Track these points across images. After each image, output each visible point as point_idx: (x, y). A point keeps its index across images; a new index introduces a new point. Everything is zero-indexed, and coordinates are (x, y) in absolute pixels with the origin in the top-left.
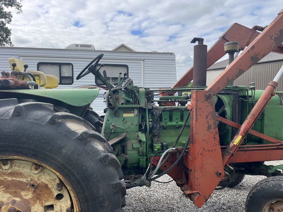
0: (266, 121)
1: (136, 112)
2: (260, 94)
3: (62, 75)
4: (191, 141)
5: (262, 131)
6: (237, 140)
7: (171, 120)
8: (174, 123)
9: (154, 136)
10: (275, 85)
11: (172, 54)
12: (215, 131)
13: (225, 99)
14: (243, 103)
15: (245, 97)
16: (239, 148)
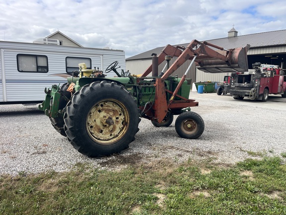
0: (182, 91)
1: (132, 87)
2: (180, 80)
3: (39, 65)
4: (156, 98)
5: (181, 95)
6: (172, 98)
7: (145, 92)
8: (146, 93)
9: (140, 98)
10: (185, 76)
11: (122, 51)
12: (165, 94)
13: (167, 82)
14: (174, 84)
15: (174, 81)
16: (173, 102)
